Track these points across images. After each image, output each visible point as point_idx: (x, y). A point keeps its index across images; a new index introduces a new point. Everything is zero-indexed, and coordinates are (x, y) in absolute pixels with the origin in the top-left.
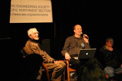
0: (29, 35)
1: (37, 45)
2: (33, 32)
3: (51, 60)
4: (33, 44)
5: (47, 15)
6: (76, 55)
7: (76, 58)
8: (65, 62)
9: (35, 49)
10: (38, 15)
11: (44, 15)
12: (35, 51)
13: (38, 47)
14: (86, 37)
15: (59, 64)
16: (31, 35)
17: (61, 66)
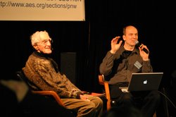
0: (33, 44)
1: (47, 62)
2: (41, 39)
3: (75, 93)
4: (39, 60)
5: (75, 7)
6: (125, 85)
7: (125, 90)
8: (101, 97)
9: (42, 71)
10: (56, 6)
11: (69, 7)
12: (42, 74)
13: (49, 67)
14: (144, 50)
15: (90, 100)
16: (36, 45)
17: (93, 105)
